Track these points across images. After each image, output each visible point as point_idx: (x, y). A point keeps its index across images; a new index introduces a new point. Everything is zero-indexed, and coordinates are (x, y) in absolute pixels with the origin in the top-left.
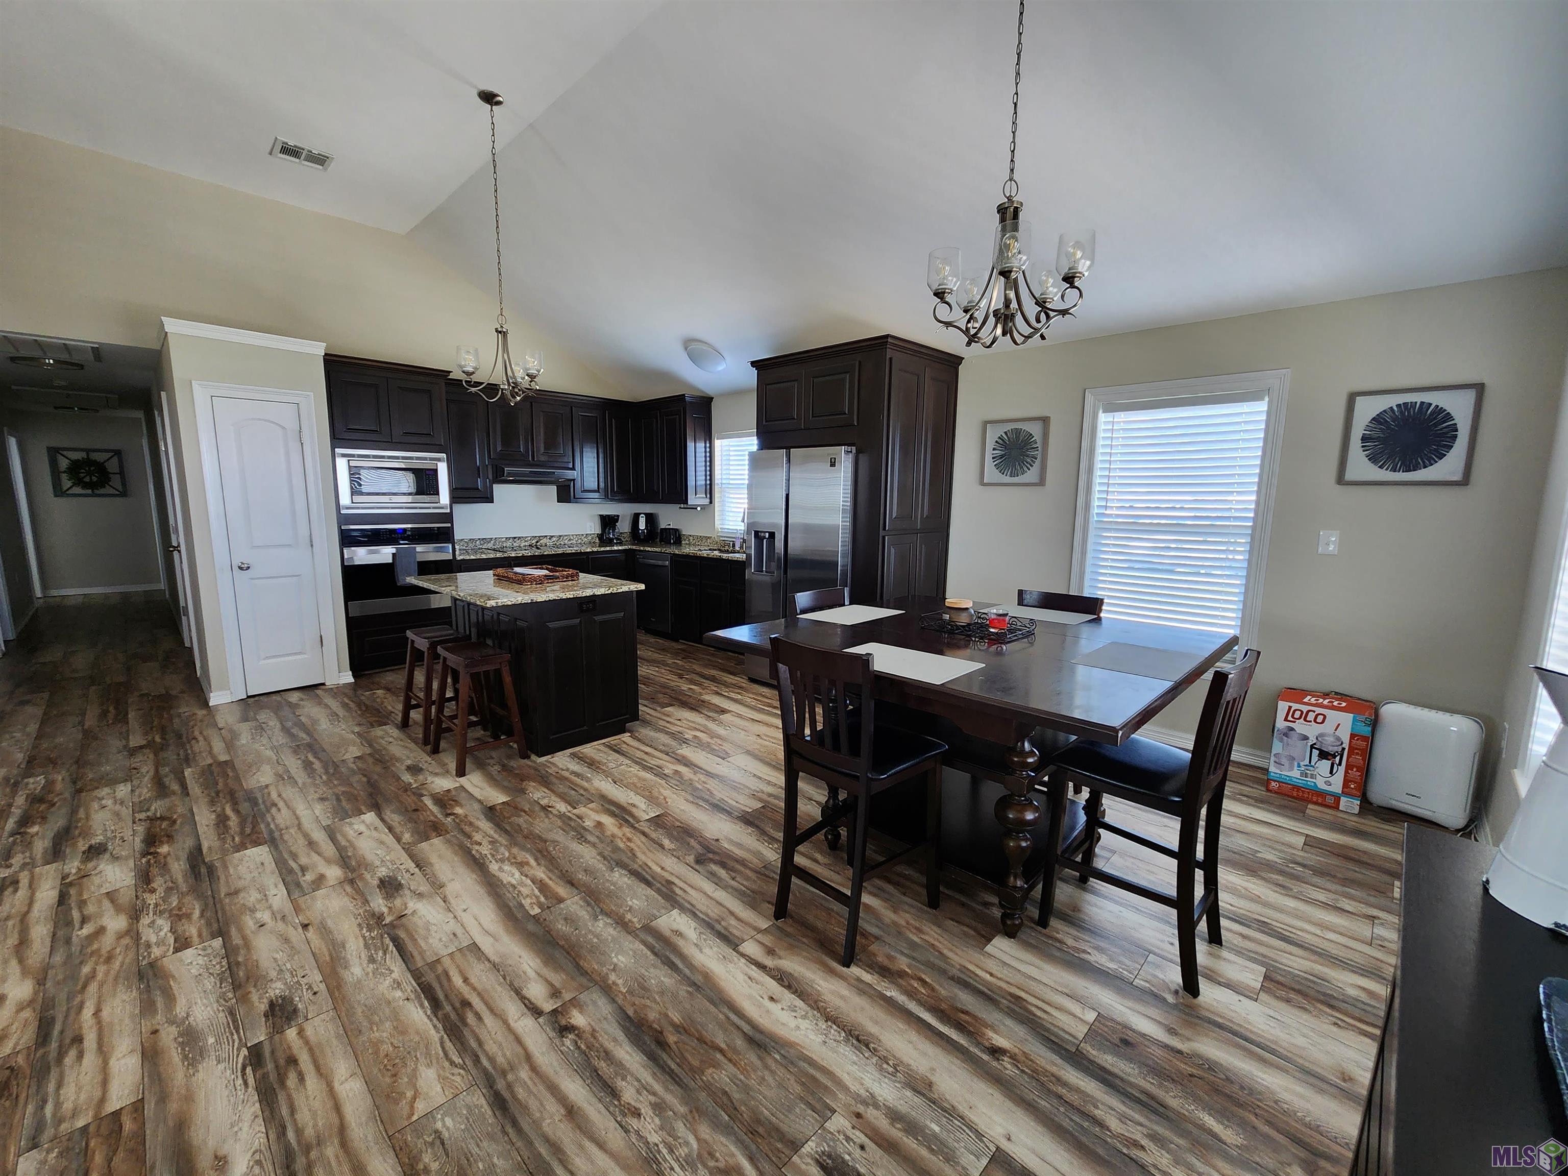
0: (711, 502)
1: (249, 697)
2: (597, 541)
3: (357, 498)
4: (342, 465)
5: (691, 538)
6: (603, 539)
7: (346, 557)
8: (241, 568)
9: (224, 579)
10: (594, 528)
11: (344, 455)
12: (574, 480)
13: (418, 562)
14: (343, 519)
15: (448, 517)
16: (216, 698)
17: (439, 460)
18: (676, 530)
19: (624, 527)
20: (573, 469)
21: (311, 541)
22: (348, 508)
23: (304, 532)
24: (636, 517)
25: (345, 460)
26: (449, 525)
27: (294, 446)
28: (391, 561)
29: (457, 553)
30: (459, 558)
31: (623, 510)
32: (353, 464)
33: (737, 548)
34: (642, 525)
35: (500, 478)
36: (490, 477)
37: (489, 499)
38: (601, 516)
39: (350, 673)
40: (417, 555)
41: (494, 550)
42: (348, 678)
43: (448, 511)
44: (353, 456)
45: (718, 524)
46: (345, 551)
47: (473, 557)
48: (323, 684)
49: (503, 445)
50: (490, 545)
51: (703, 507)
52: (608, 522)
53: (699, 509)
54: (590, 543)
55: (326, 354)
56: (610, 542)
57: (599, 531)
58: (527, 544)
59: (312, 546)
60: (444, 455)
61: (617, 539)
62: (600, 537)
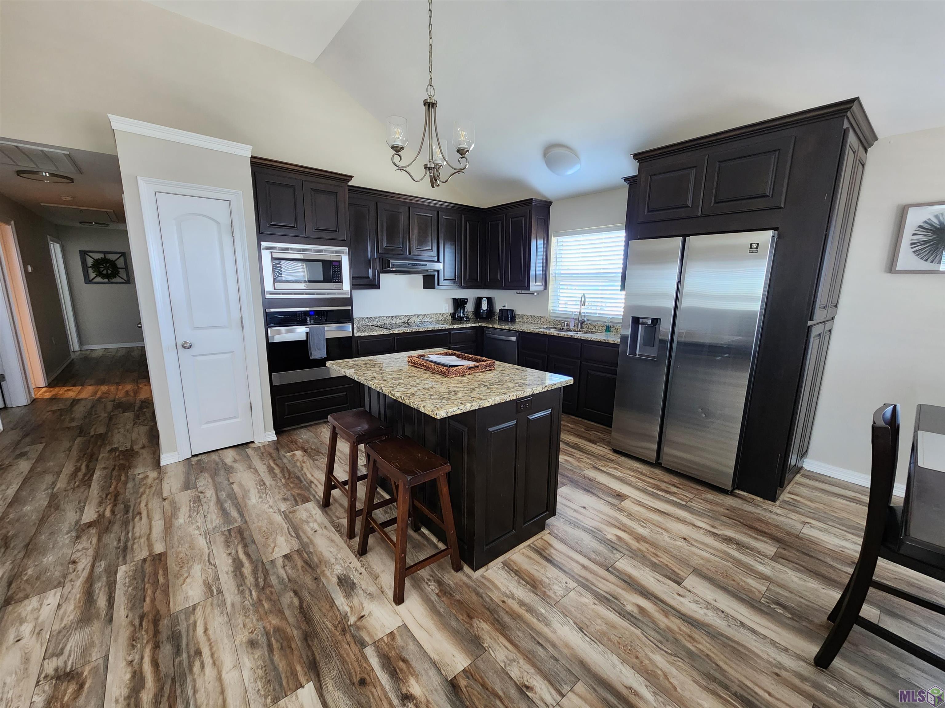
0: (545, 289)
1: (193, 456)
2: (450, 318)
3: (278, 286)
4: (266, 256)
5: (525, 318)
6: (455, 318)
7: (270, 335)
8: (184, 347)
9: (170, 357)
10: (447, 308)
11: (267, 248)
12: (438, 271)
13: (327, 339)
14: (267, 303)
15: (349, 301)
16: (166, 459)
17: (343, 253)
18: (512, 311)
19: (470, 307)
20: (438, 261)
21: (242, 322)
22: (271, 294)
23: (236, 315)
24: (479, 301)
25: (268, 252)
26: (349, 308)
27: (227, 239)
28: (305, 339)
29: (355, 331)
30: (357, 335)
31: (470, 295)
32: (275, 256)
33: (571, 327)
34: (484, 306)
35: (385, 268)
36: (378, 268)
37: (376, 286)
38: (454, 300)
39: (274, 432)
40: (326, 333)
41: (378, 326)
42: (272, 436)
43: (349, 296)
44: (274, 248)
45: (551, 307)
46: (269, 331)
47: (367, 334)
48: (253, 442)
49: (387, 243)
50: (375, 323)
51: (538, 292)
52: (459, 304)
53: (536, 294)
54: (445, 320)
55: (252, 157)
56: (460, 320)
57: (451, 311)
58: (401, 321)
59: (242, 326)
60: (347, 248)
61: (467, 317)
62: (453, 316)
